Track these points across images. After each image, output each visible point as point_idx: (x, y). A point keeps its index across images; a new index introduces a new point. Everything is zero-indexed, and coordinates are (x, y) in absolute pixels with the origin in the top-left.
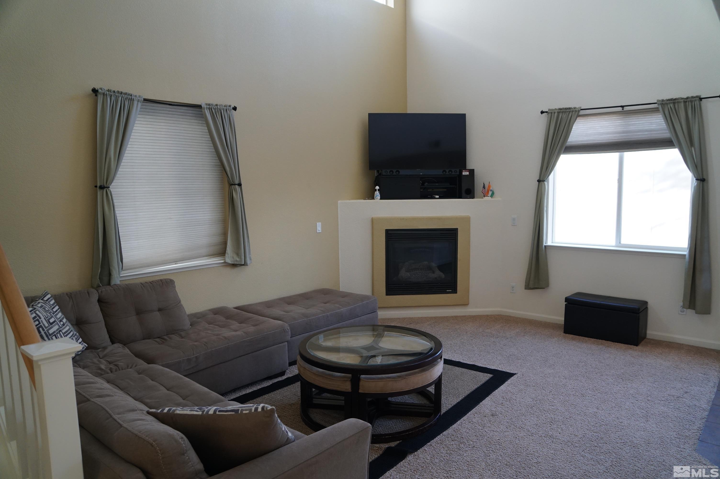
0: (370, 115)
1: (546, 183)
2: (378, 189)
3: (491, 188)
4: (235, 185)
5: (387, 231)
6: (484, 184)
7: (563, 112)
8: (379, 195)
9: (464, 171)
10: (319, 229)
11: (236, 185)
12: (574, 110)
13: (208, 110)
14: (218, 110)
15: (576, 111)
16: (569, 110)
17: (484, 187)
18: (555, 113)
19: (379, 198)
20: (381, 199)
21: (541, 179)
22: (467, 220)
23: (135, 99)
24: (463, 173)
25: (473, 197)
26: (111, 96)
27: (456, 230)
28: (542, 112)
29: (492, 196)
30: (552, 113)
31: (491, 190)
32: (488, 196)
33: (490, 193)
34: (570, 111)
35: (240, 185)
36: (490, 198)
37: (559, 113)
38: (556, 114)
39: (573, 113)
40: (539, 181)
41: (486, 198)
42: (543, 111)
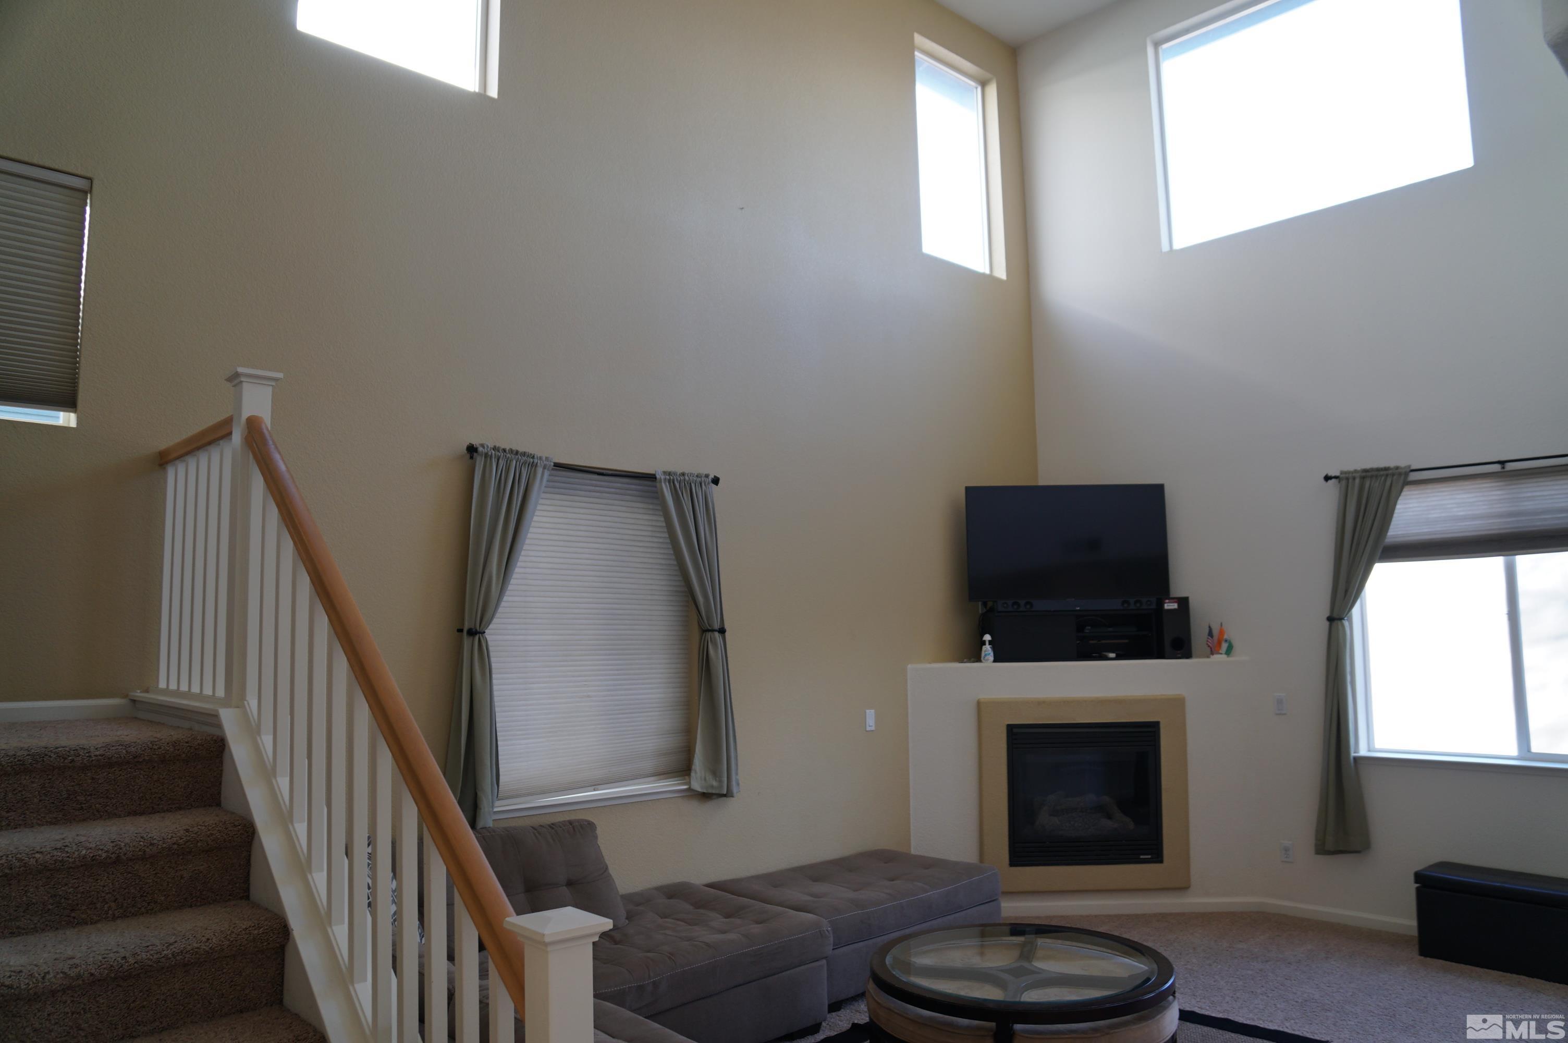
0: (968, 489)
1: (1346, 623)
2: (989, 641)
3: (1226, 637)
4: (713, 631)
5: (1011, 728)
6: (1210, 627)
7: (1372, 477)
8: (992, 654)
9: (1167, 601)
10: (871, 723)
11: (716, 631)
12: (1397, 471)
13: (667, 484)
14: (685, 483)
15: (1400, 474)
16: (1385, 472)
17: (1210, 634)
18: (1354, 478)
19: (992, 658)
20: (995, 661)
21: (1335, 615)
22: (1177, 704)
23: (539, 464)
24: (1166, 605)
25: (1188, 655)
26: (498, 460)
27: (1155, 726)
28: (1327, 478)
29: (1229, 652)
30: (1347, 479)
31: (1226, 641)
32: (1220, 652)
33: (1224, 646)
34: (1387, 475)
35: (722, 631)
36: (1224, 656)
37: (1363, 478)
38: (1357, 481)
39: (1395, 477)
40: (1331, 619)
41: (1216, 658)
42: (1330, 475)
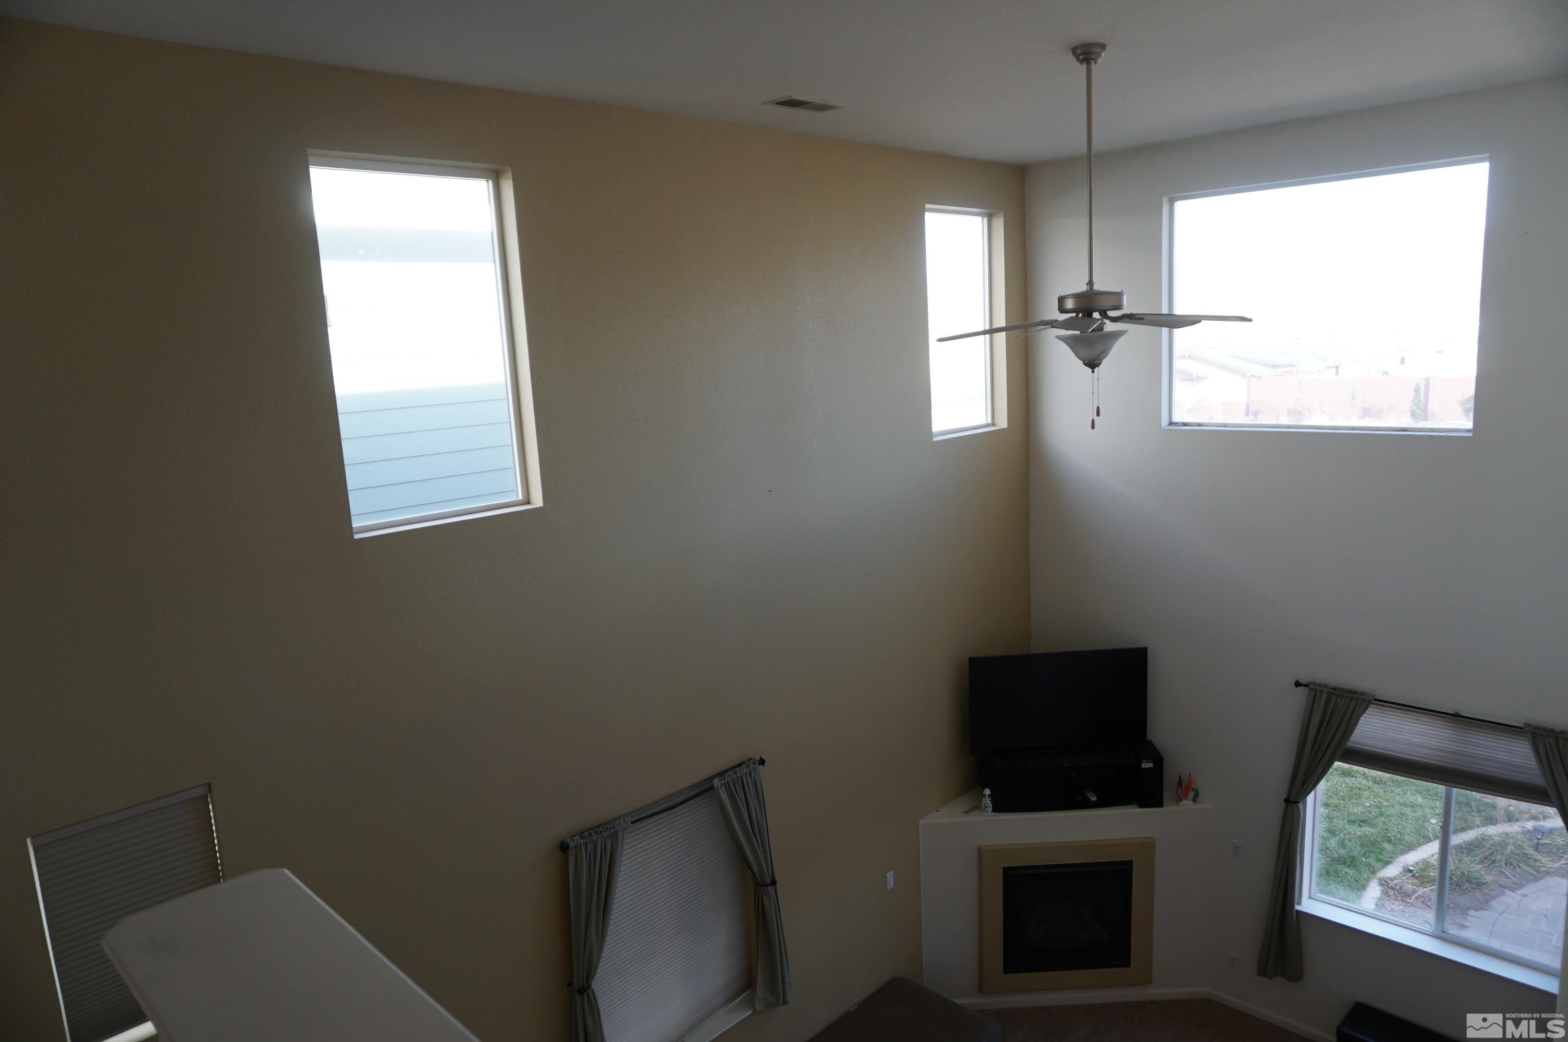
0: (970, 659)
1: (1301, 805)
2: (989, 795)
3: (1194, 786)
4: (766, 885)
5: (1006, 870)
6: (1180, 777)
7: (1338, 695)
8: (991, 806)
9: (1144, 761)
10: (891, 883)
11: (768, 885)
12: (1362, 697)
13: (724, 787)
14: (737, 780)
15: (1364, 700)
16: (1351, 695)
17: (1180, 784)
18: (1322, 692)
19: (991, 809)
20: (994, 812)
21: (1292, 799)
22: (1148, 846)
23: (619, 831)
24: (1143, 764)
25: (1160, 804)
26: (586, 844)
27: (1130, 863)
28: (1298, 684)
29: (1195, 799)
30: (1316, 691)
31: (1193, 790)
32: (1188, 798)
33: (1192, 794)
34: (1352, 698)
35: (774, 882)
36: (1192, 802)
37: (1330, 695)
38: (1325, 695)
39: (1359, 702)
40: (1287, 801)
41: (1184, 802)
42: (1300, 681)
